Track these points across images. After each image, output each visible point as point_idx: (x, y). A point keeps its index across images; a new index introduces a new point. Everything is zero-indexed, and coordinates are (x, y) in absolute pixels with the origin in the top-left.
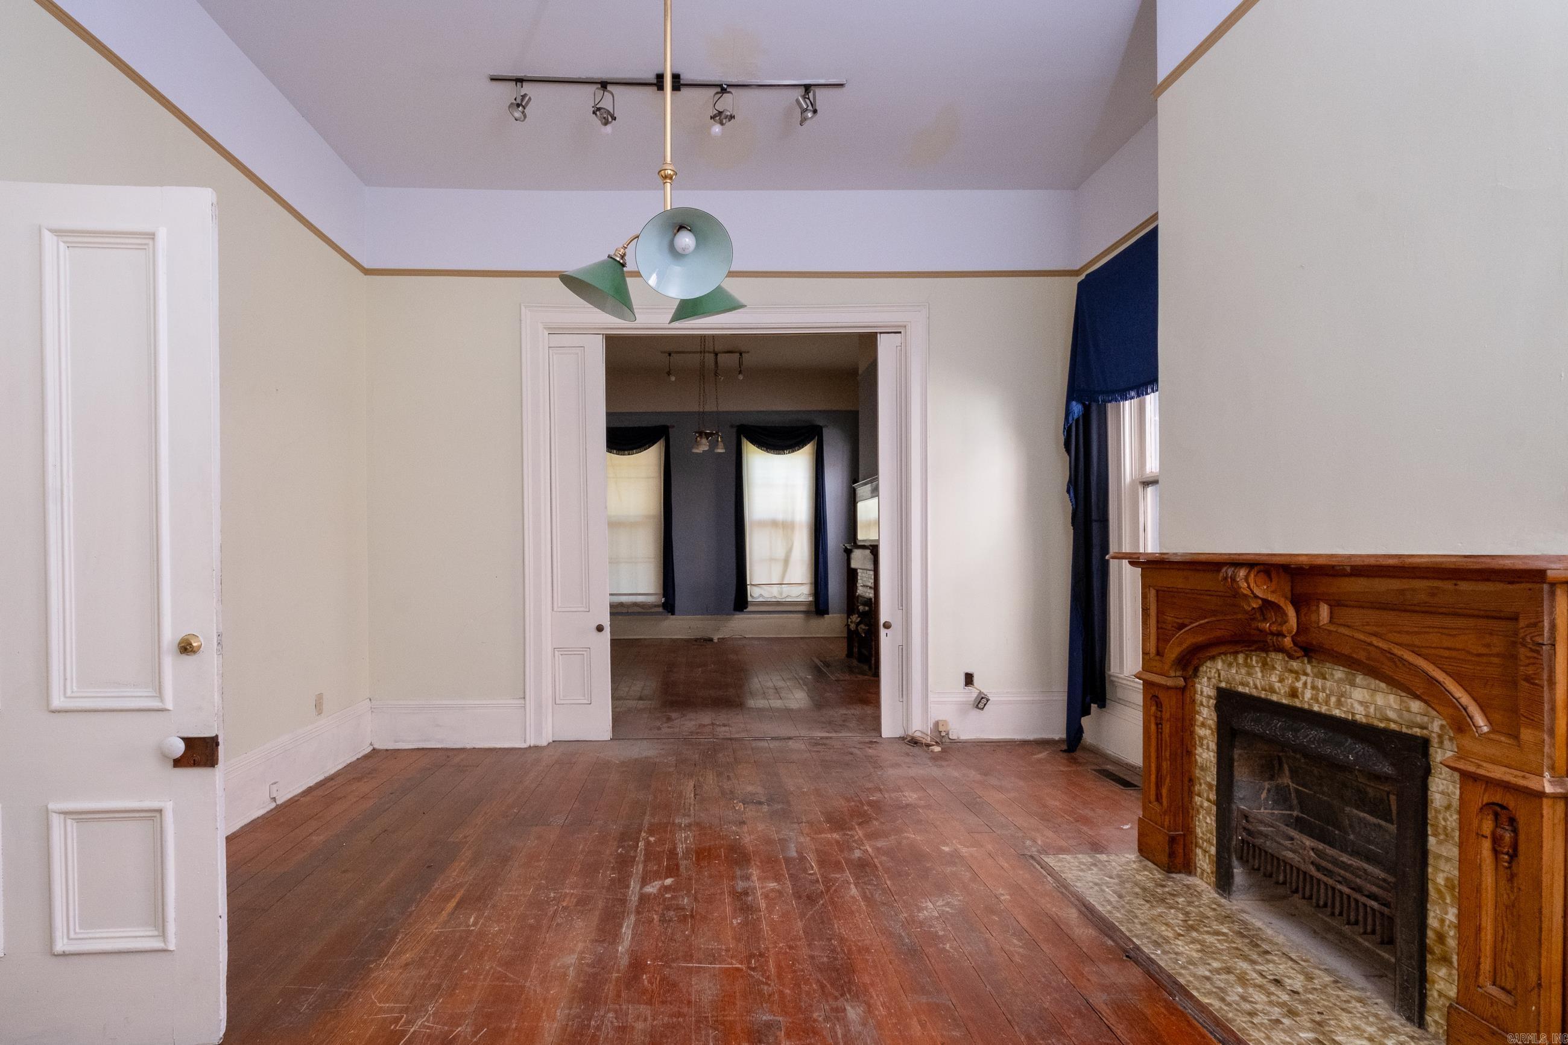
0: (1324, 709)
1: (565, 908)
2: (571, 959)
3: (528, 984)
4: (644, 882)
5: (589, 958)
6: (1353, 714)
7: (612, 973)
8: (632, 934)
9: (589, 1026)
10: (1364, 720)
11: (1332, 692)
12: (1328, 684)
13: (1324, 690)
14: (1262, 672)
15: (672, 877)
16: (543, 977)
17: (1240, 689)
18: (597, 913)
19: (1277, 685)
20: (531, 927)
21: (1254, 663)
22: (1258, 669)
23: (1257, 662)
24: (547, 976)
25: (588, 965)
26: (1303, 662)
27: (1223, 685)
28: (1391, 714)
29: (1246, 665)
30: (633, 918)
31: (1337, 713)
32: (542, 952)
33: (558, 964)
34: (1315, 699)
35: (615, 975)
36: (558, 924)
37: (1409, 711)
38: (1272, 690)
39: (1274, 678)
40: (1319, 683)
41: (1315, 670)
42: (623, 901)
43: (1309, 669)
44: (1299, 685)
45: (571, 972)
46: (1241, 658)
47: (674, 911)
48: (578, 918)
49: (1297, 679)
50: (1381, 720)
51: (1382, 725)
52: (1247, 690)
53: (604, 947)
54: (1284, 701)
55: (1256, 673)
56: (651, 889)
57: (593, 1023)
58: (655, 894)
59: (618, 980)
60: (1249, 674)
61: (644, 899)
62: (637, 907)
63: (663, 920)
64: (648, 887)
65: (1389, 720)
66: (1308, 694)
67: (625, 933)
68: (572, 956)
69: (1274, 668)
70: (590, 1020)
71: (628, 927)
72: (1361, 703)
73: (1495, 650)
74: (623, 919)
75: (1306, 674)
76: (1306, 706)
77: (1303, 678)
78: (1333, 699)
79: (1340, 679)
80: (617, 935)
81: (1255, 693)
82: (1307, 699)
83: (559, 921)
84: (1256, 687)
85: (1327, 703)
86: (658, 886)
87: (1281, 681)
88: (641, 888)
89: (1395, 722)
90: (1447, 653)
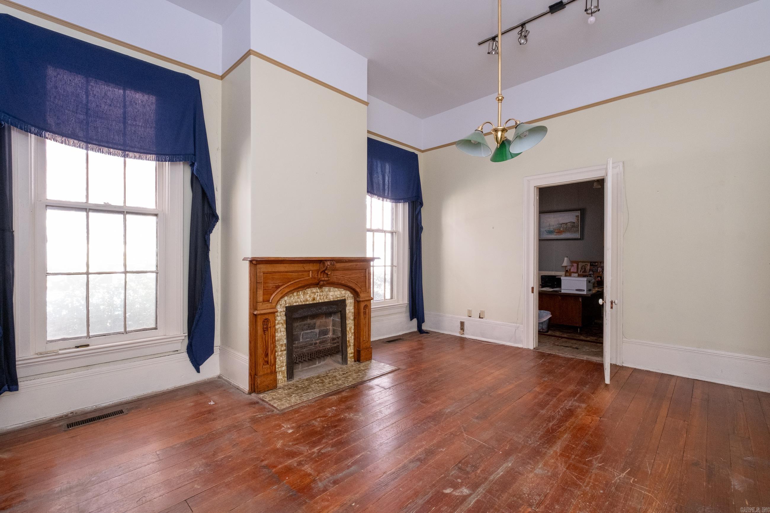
0: (323, 301)
1: (530, 505)
2: (538, 471)
3: (565, 469)
4: (464, 498)
5: (529, 467)
6: (330, 299)
7: (521, 456)
8: (499, 469)
9: (540, 443)
10: (332, 300)
11: (325, 295)
12: (324, 293)
13: (323, 295)
14: (303, 296)
15: (443, 493)
16: (556, 469)
17: (295, 304)
18: (511, 491)
19: (308, 299)
20: (558, 501)
21: (300, 294)
22: (302, 295)
23: (301, 293)
24: (554, 469)
25: (531, 464)
26: (317, 289)
27: (287, 305)
28: (338, 296)
29: (297, 295)
30: (492, 478)
31: (326, 300)
32: (554, 482)
33: (546, 471)
34: (320, 299)
35: (520, 455)
36: (539, 495)
37: (342, 294)
38: (307, 300)
39: (308, 297)
40: (321, 294)
41: (320, 290)
42: (489, 491)
43: (318, 291)
44: (316, 296)
45: (540, 466)
46: (295, 294)
47: (466, 470)
48: (525, 494)
49: (315, 295)
50: (336, 298)
51: (336, 299)
52: (297, 304)
53: (518, 469)
54: (311, 303)
55: (301, 297)
56: (465, 491)
57: (538, 443)
58: (466, 486)
59: (520, 453)
60: (298, 298)
61: (474, 487)
62: (483, 483)
63: (476, 467)
64: (464, 494)
65: (338, 298)
66: (318, 298)
67: (502, 471)
68: (537, 472)
69: (308, 293)
70: (539, 445)
71: (498, 474)
72: (332, 296)
73: (362, 276)
74: (498, 479)
75: (318, 292)
76: (318, 302)
77: (317, 294)
78: (325, 297)
79: (327, 291)
80: (507, 472)
81: (300, 304)
82: (319, 300)
83: (538, 498)
84: (301, 302)
85: (323, 299)
86: (458, 491)
87: (310, 297)
88: (470, 495)
89: (339, 298)
90: (355, 278)
